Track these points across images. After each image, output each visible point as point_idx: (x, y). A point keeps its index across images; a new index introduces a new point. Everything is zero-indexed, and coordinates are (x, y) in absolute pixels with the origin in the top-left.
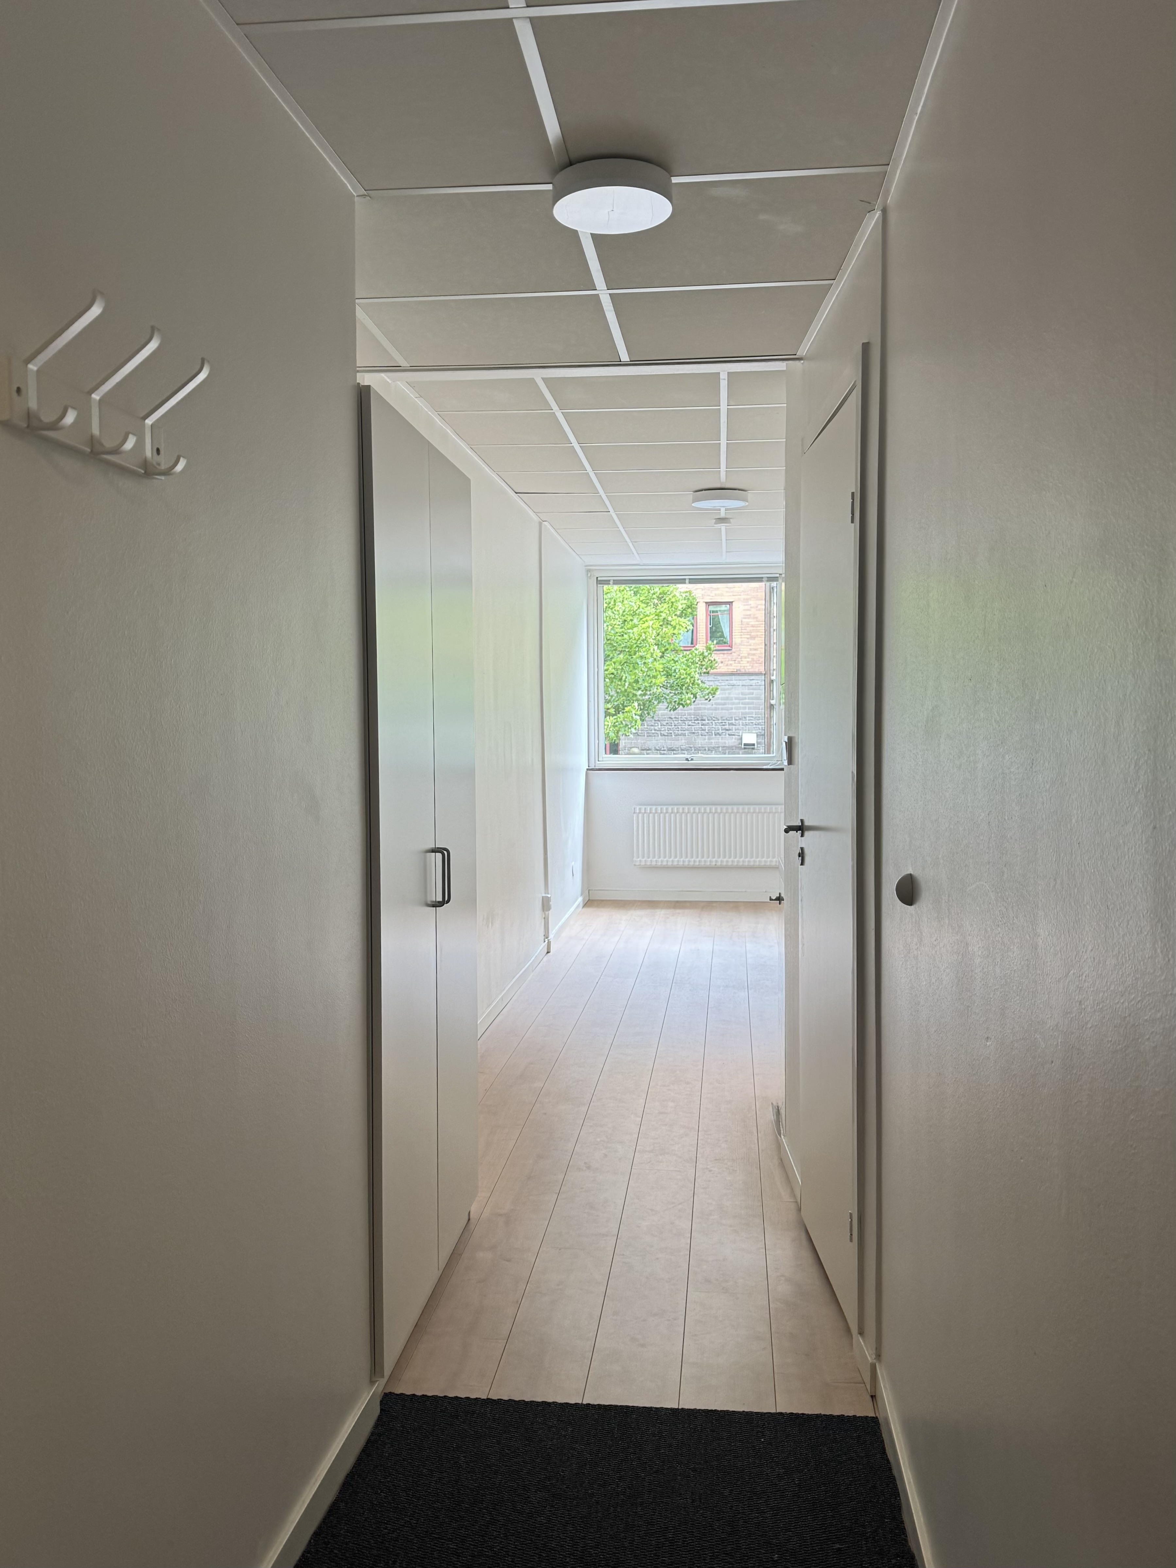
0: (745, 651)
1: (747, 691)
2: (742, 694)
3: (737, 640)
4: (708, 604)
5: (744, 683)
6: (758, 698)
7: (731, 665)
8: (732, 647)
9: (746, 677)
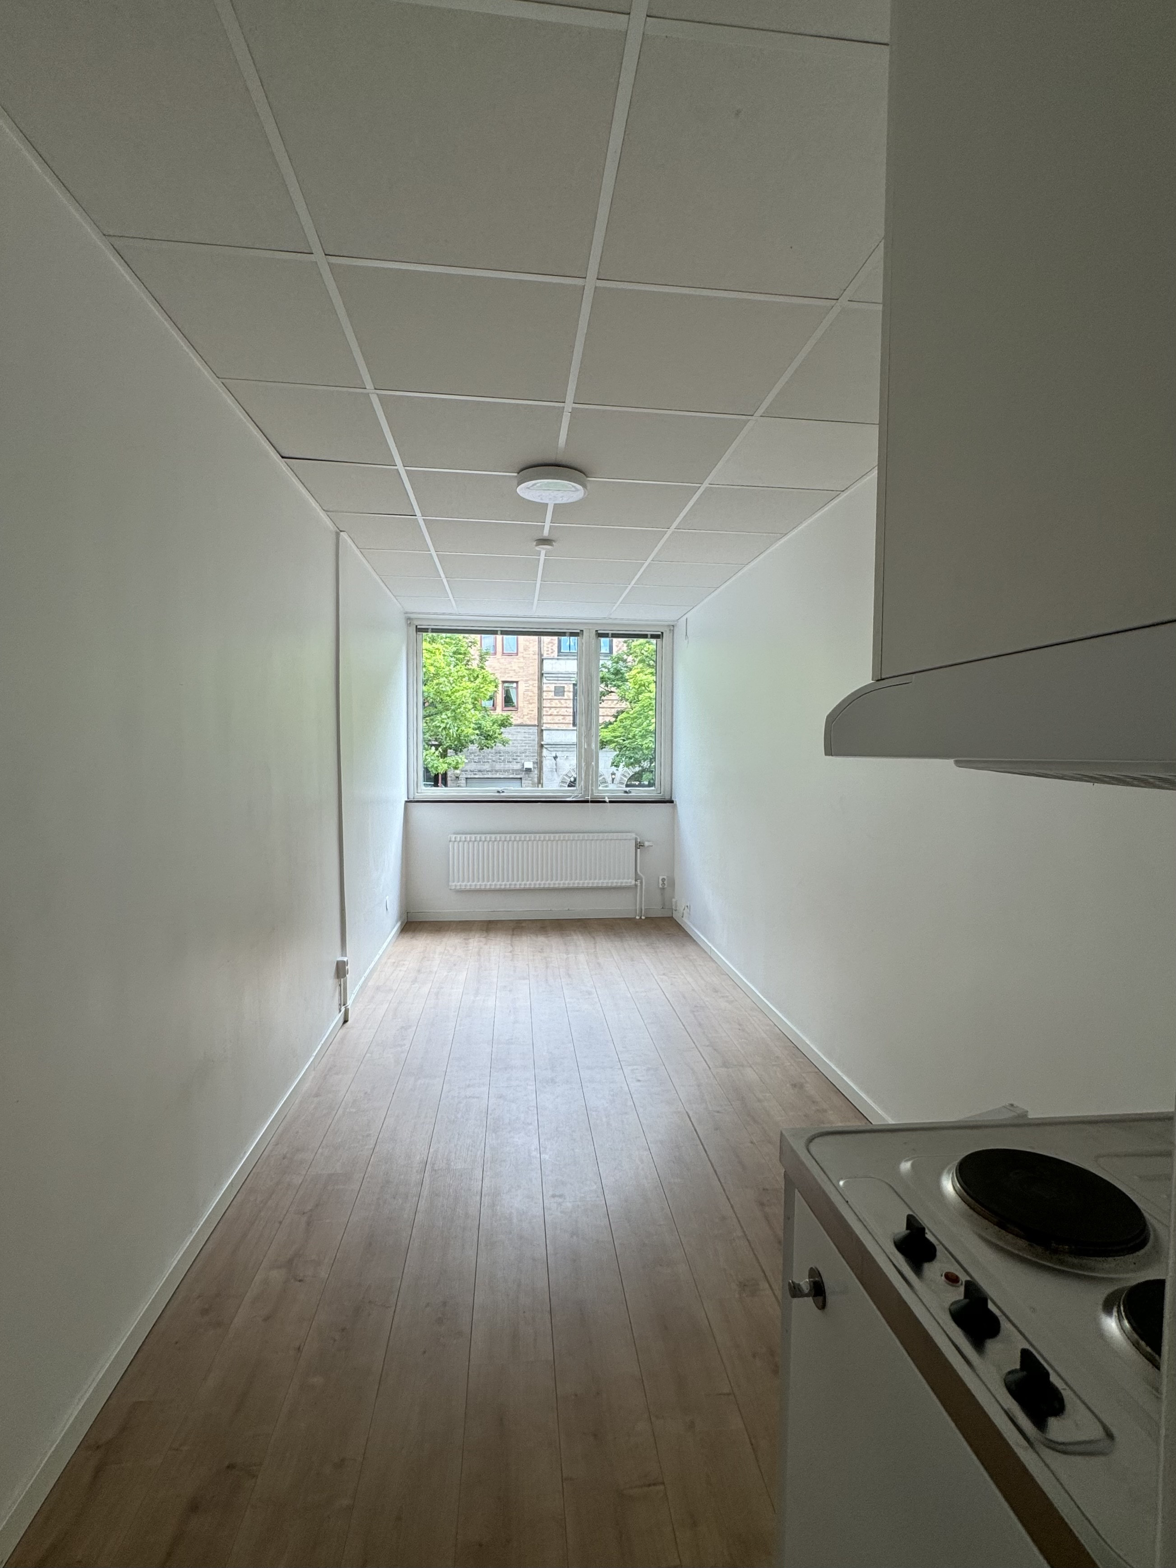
0: (526, 711)
1: (527, 736)
2: (524, 737)
3: (520, 704)
4: (504, 682)
5: (525, 731)
6: (534, 740)
7: (517, 720)
8: (518, 708)
9: (526, 727)
